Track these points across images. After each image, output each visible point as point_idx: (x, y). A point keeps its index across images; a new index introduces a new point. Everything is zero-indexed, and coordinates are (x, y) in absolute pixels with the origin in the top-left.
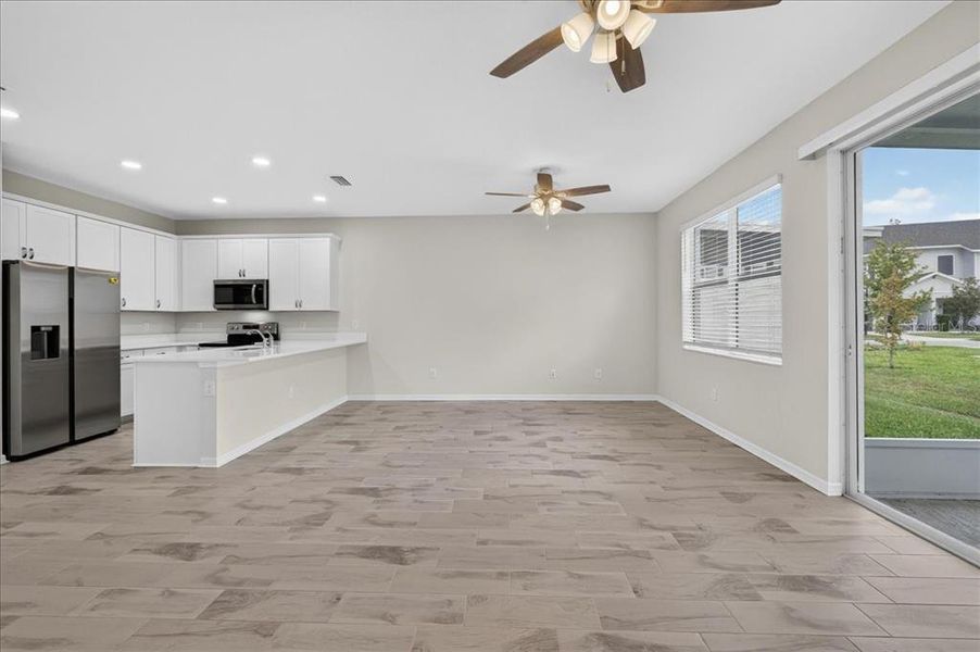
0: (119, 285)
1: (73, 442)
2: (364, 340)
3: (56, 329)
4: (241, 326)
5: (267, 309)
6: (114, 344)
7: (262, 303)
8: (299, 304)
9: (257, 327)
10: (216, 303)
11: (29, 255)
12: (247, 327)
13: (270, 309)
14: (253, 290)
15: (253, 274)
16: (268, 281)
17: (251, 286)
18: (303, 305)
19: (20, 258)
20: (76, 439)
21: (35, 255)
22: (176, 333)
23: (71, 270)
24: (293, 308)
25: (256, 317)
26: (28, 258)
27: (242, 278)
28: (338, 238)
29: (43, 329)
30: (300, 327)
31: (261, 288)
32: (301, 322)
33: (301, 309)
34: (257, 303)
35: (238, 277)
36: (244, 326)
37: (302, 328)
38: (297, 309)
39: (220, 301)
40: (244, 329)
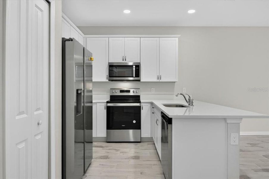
1: (84, 173)
7: (139, 76)
8: (159, 77)
10: (110, 77)
17: (132, 66)
24: (155, 80)
27: (125, 61)
30: (151, 91)
31: (138, 68)
32: (152, 88)
33: (161, 81)
34: (136, 76)
35: (122, 61)
36: (120, 90)
37: (152, 92)
38: (158, 81)
39: (112, 75)
40: (120, 92)
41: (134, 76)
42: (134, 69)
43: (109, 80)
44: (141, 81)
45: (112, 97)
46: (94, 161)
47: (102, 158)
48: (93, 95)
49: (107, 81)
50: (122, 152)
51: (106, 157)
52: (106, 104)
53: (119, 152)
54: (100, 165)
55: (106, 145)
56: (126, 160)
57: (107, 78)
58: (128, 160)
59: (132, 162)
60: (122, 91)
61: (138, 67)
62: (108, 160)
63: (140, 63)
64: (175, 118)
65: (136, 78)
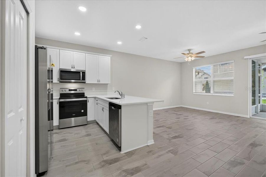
8: (99, 81)
9: (76, 90)
32: (93, 88)
33: (100, 83)
35: (71, 68)
37: (93, 90)
38: (98, 83)
39: (63, 78)
40: (69, 91)
41: (81, 79)
42: (81, 74)
43: (60, 82)
44: (86, 83)
46: (55, 145)
47: (60, 141)
48: (53, 94)
49: (58, 82)
50: (76, 134)
51: (64, 140)
52: (58, 100)
53: (74, 134)
54: (61, 146)
55: (60, 131)
56: (81, 138)
57: (58, 80)
58: (83, 138)
59: (87, 138)
60: (70, 90)
61: (84, 73)
62: (66, 141)
63: (85, 71)
64: (124, 105)
65: (83, 81)
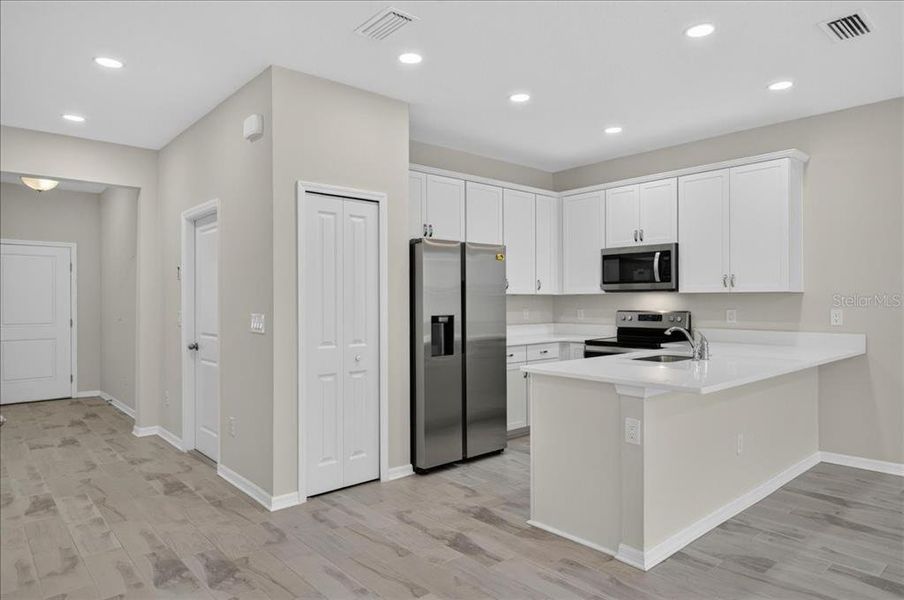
0: (505, 262)
1: (466, 460)
2: (861, 350)
3: (451, 318)
4: (636, 315)
5: (677, 289)
6: (501, 335)
7: (669, 280)
9: (658, 318)
10: (604, 283)
11: (428, 234)
12: (643, 317)
13: (680, 291)
14: (656, 260)
15: (656, 237)
16: (677, 245)
17: (653, 254)
18: (736, 283)
19: (422, 236)
20: (468, 456)
21: (434, 232)
22: (554, 322)
23: (463, 246)
24: (719, 288)
25: (658, 303)
26: (428, 236)
27: (639, 243)
28: (806, 157)
29: (440, 319)
30: (725, 319)
31: (667, 258)
32: (728, 311)
33: (734, 290)
34: (662, 280)
35: (633, 243)
36: (640, 316)
37: (729, 321)
38: (726, 290)
40: (640, 320)
41: (657, 279)
43: (605, 291)
45: (621, 331)
57: (600, 286)
61: (665, 255)
63: (674, 244)
65: (667, 285)
